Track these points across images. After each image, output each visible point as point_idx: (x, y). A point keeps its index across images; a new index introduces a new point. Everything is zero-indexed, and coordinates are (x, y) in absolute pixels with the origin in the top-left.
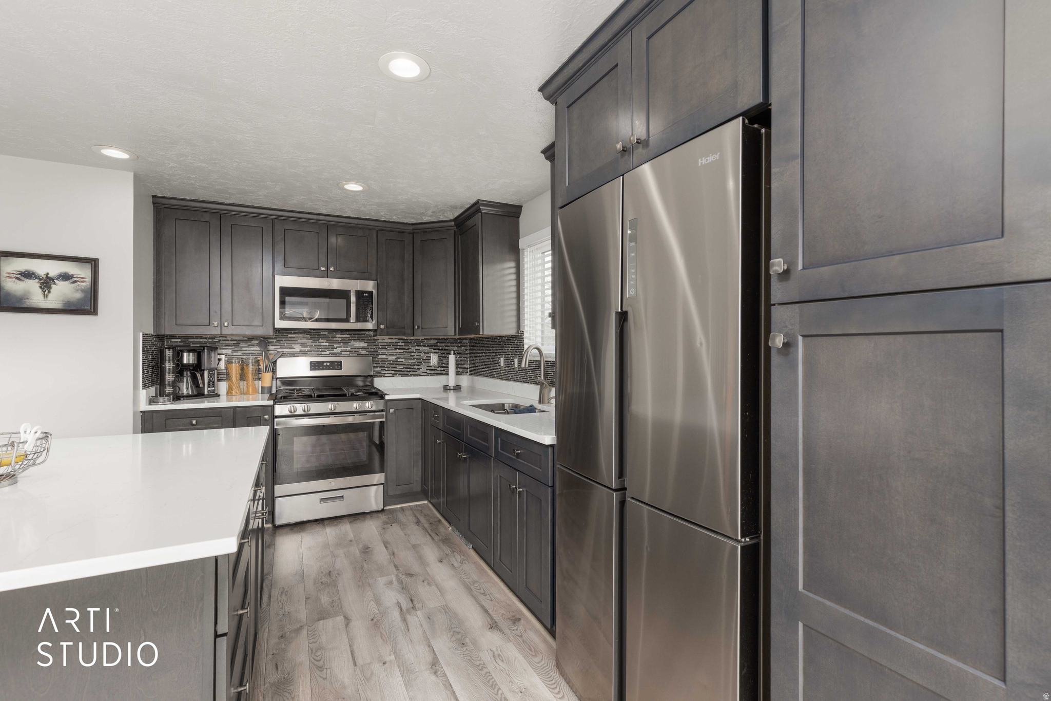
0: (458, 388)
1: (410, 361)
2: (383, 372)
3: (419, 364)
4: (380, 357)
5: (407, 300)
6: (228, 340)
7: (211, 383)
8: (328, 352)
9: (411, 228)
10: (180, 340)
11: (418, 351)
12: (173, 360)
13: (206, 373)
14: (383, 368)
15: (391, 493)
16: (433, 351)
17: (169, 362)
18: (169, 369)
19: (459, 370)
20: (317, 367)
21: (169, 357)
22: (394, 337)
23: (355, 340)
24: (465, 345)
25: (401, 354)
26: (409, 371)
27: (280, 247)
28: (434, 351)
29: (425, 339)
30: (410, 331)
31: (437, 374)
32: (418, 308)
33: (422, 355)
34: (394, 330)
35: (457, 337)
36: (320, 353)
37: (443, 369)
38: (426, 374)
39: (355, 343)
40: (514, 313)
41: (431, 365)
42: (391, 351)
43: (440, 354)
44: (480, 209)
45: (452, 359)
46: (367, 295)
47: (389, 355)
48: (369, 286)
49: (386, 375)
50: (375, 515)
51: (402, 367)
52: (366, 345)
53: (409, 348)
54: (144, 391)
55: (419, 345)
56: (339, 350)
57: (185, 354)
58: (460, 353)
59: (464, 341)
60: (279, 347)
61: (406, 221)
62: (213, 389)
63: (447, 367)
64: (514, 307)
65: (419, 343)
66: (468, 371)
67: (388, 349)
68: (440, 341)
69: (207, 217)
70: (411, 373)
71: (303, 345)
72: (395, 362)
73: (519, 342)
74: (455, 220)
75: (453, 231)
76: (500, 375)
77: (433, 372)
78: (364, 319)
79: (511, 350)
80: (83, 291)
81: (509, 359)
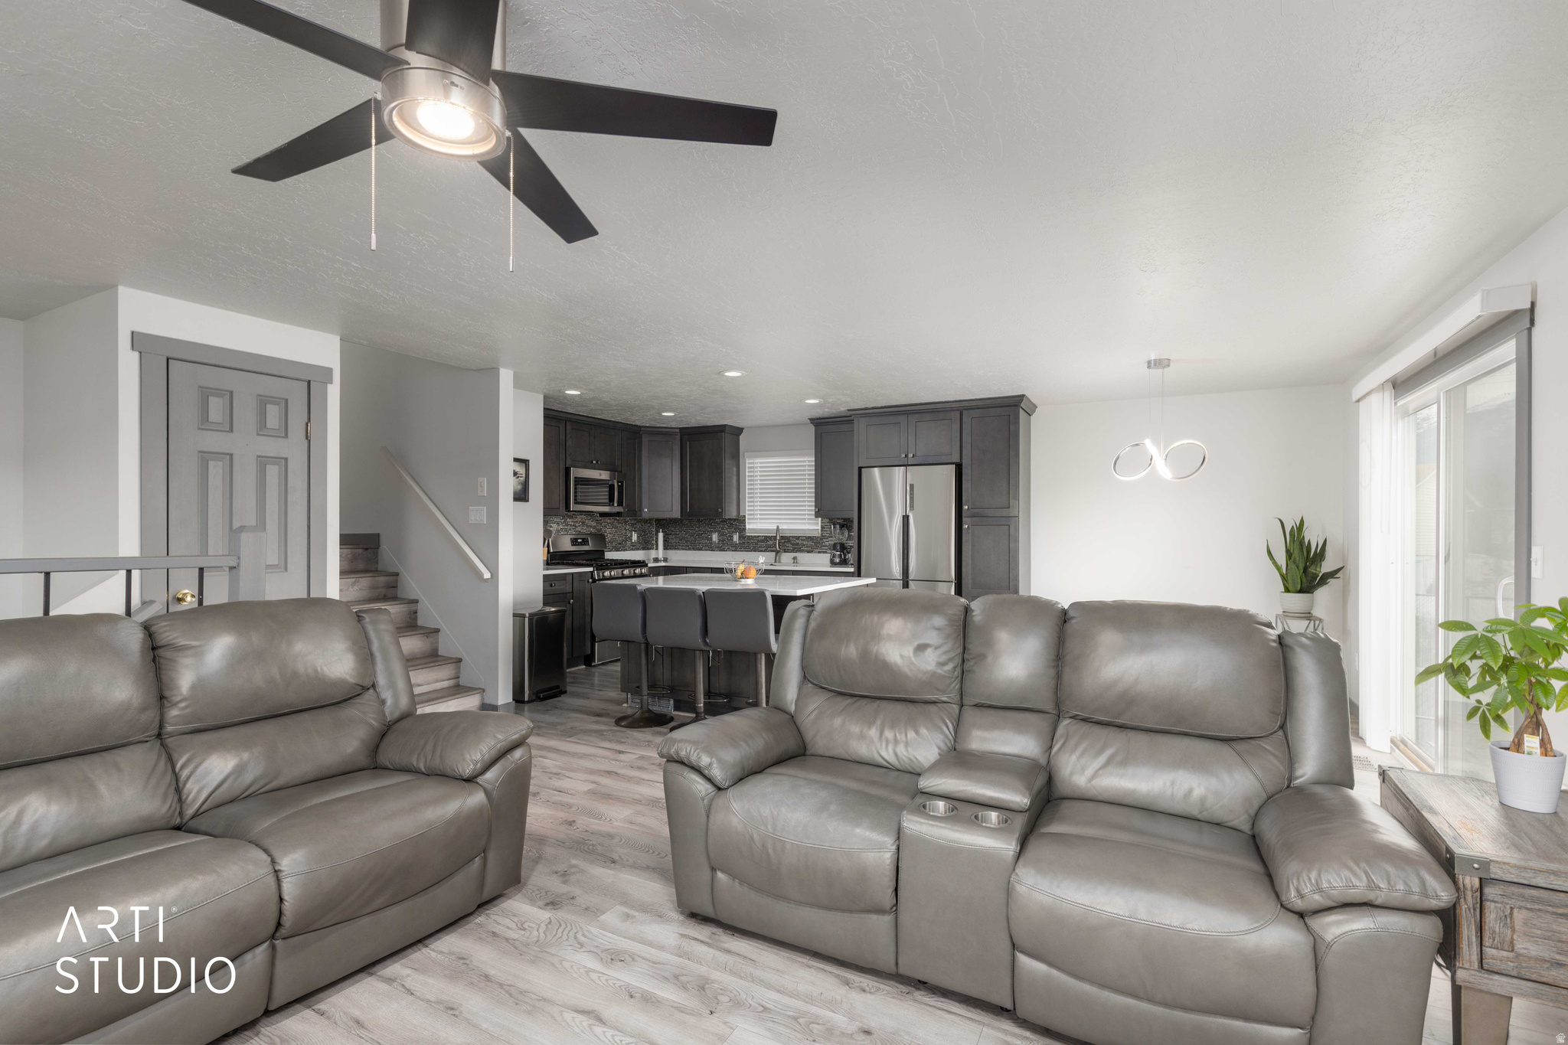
1: (620, 538)
3: (626, 540)
26: (620, 546)
27: (569, 443)
38: (630, 549)
41: (633, 542)
44: (725, 430)
45: (661, 536)
72: (613, 539)
73: (739, 523)
74: (680, 428)
75: (678, 437)
76: (711, 547)
77: (634, 547)
78: (620, 504)
79: (727, 529)
80: (521, 484)
81: (725, 535)
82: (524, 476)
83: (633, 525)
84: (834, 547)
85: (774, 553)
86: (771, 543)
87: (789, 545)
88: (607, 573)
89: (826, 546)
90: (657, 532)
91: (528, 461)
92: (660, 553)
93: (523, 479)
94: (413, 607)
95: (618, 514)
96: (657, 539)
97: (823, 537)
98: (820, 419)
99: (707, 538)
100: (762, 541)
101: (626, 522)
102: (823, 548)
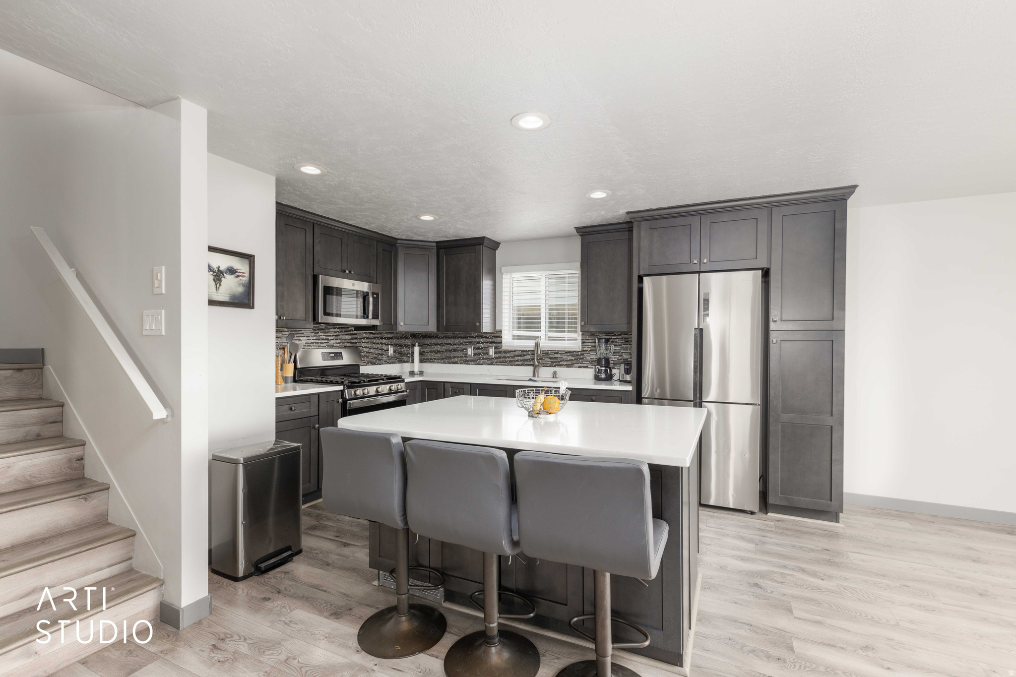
1: (376, 352)
3: (382, 354)
11: (381, 343)
16: (390, 343)
20: (327, 358)
23: (343, 333)
25: (371, 346)
29: (386, 333)
30: (395, 327)
33: (384, 346)
34: (387, 325)
37: (396, 358)
38: (386, 362)
39: (342, 336)
41: (390, 356)
42: (365, 344)
43: (394, 345)
44: (484, 243)
45: (417, 349)
46: (376, 296)
47: (364, 347)
51: (372, 357)
53: (376, 341)
55: (382, 338)
56: (332, 342)
58: (423, 345)
63: (411, 356)
67: (363, 341)
68: (394, 335)
70: (378, 362)
72: (368, 353)
73: (495, 337)
74: (437, 242)
75: (435, 251)
76: (466, 361)
77: (390, 361)
78: (375, 316)
79: (482, 343)
80: (243, 285)
81: (481, 349)
82: (247, 275)
83: (389, 339)
84: (599, 361)
85: (532, 368)
86: (528, 357)
87: (547, 359)
88: (359, 392)
89: (587, 361)
90: (414, 346)
91: (253, 256)
92: (417, 366)
93: (245, 279)
94: (76, 452)
95: (374, 327)
96: (413, 352)
97: (583, 351)
98: (587, 227)
99: (462, 352)
100: (519, 355)
101: (382, 336)
102: (584, 362)
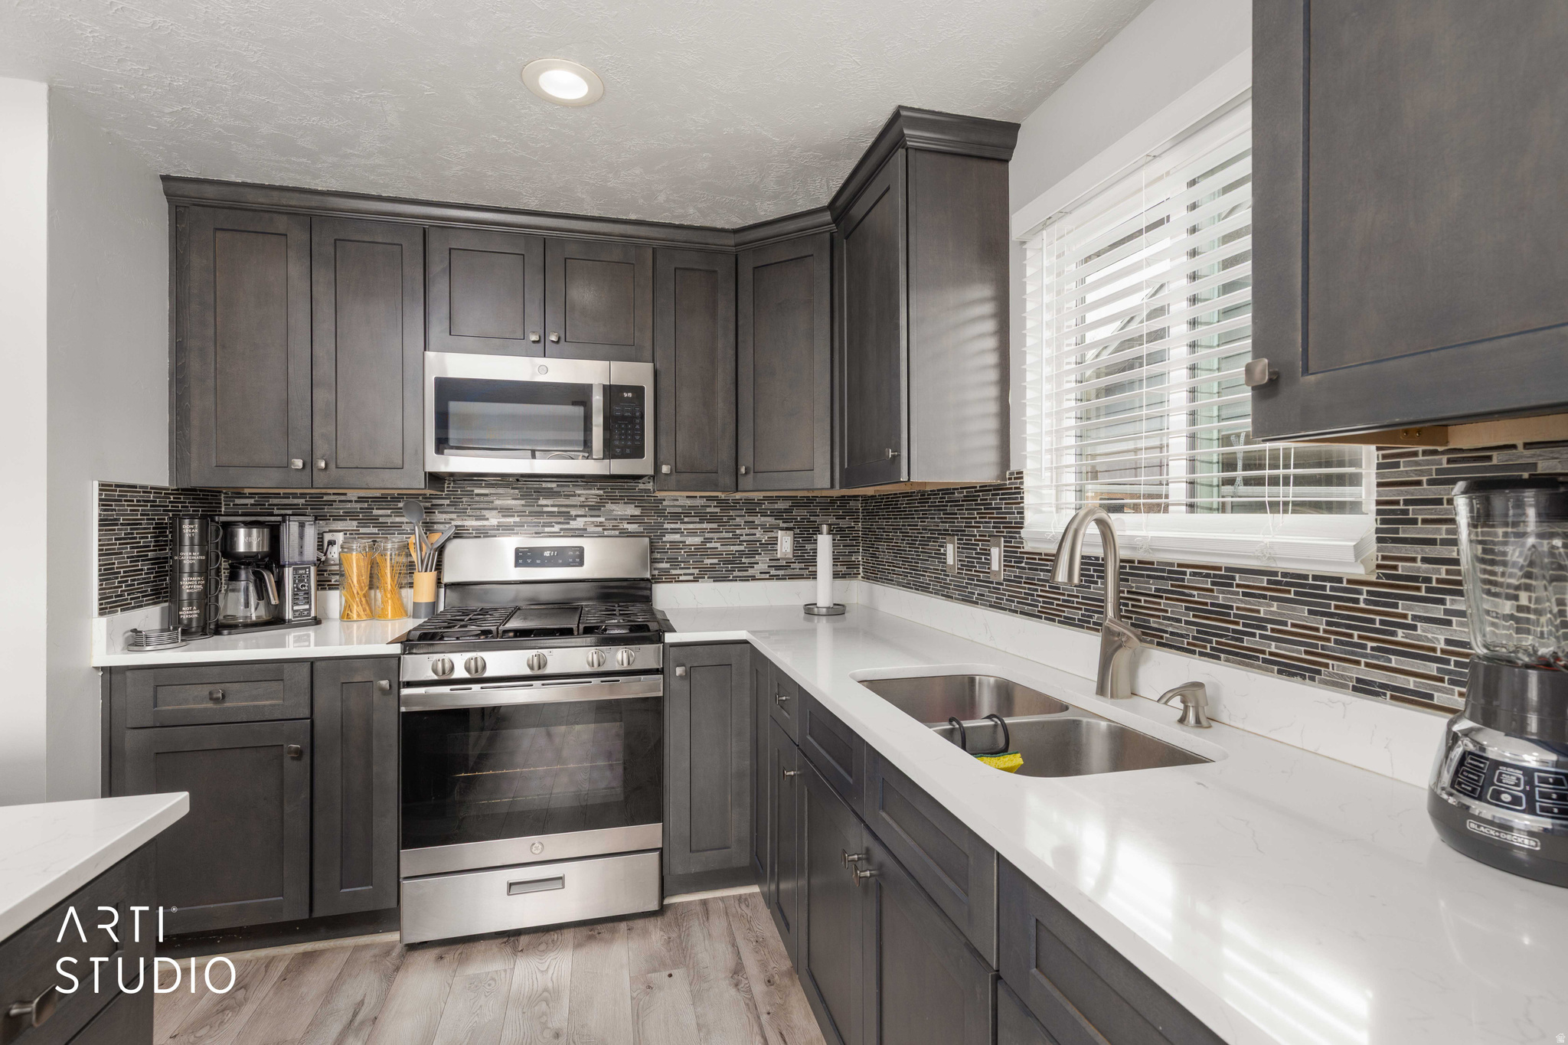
0: (837, 611)
1: (732, 548)
2: (674, 572)
3: (753, 553)
4: (668, 538)
5: (722, 408)
6: (351, 501)
7: (301, 593)
8: (557, 528)
9: (731, 241)
10: (252, 501)
11: (751, 524)
12: (201, 545)
13: (288, 572)
14: (673, 562)
15: (678, 868)
16: (782, 525)
17: (192, 551)
18: (192, 565)
19: (839, 568)
20: (529, 561)
21: (192, 539)
22: (698, 494)
23: (614, 500)
24: (852, 513)
25: (712, 531)
26: (730, 569)
27: (439, 288)
28: (785, 525)
29: (766, 498)
30: (728, 480)
31: (792, 577)
32: (746, 426)
33: (759, 533)
34: (693, 476)
35: (837, 492)
36: (540, 529)
37: (803, 566)
38: (767, 576)
39: (614, 507)
40: (992, 424)
41: (779, 556)
42: (691, 526)
43: (798, 531)
44: (903, 135)
45: (824, 543)
46: (630, 395)
47: (687, 536)
48: (636, 373)
49: (681, 578)
50: (639, 924)
51: (715, 561)
52: (637, 512)
53: (732, 518)
54: (104, 620)
55: (752, 512)
56: (579, 523)
57: (242, 532)
58: (841, 529)
59: (852, 503)
60: (454, 516)
61: (720, 224)
62: (307, 607)
63: (813, 561)
64: (993, 408)
65: (751, 507)
66: (861, 570)
67: (686, 519)
68: (798, 502)
69: (281, 223)
70: (736, 573)
71: (506, 511)
72: (701, 550)
73: (1006, 502)
74: (831, 207)
76: (945, 586)
79: (977, 525)
81: (973, 547)
83: (777, 514)
87: (1172, 609)
92: (823, 591)
97: (1393, 586)
102: (1395, 661)
